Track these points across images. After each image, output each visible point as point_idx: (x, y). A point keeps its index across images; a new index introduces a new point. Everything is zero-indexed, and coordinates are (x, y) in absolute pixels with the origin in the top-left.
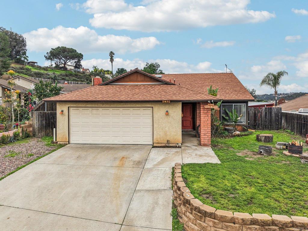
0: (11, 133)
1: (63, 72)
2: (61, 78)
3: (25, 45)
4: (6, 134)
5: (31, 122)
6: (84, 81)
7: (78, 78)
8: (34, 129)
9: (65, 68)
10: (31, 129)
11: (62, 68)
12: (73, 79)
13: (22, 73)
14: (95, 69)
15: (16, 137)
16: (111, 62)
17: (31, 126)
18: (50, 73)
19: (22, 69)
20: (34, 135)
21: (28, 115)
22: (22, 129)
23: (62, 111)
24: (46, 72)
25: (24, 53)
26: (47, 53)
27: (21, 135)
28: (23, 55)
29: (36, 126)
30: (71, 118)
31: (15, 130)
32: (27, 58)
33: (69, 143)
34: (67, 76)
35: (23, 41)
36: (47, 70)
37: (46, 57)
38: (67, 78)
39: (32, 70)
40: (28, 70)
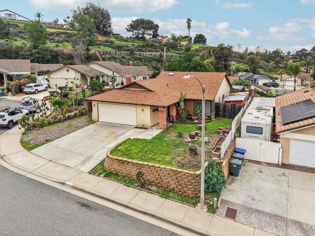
0: (73, 114)
1: (141, 43)
2: (138, 49)
3: (110, 19)
4: (70, 114)
5: (84, 107)
6: (159, 51)
7: (154, 49)
8: (86, 111)
9: (143, 39)
10: (85, 110)
11: (140, 38)
12: (149, 50)
13: (107, 45)
14: (173, 36)
15: (75, 116)
16: (189, 29)
17: (84, 109)
18: (130, 44)
19: (107, 41)
20: (86, 114)
21: (83, 103)
22: (79, 111)
23: (95, 105)
24: (126, 43)
25: (110, 26)
26: (128, 25)
27: (78, 114)
28: (109, 28)
29: (87, 109)
30: (99, 108)
31: (75, 112)
32: (112, 30)
33: (98, 121)
34: (143, 46)
35: (108, 15)
36: (128, 42)
37: (127, 29)
38: (144, 49)
39: (115, 42)
40: (112, 42)
